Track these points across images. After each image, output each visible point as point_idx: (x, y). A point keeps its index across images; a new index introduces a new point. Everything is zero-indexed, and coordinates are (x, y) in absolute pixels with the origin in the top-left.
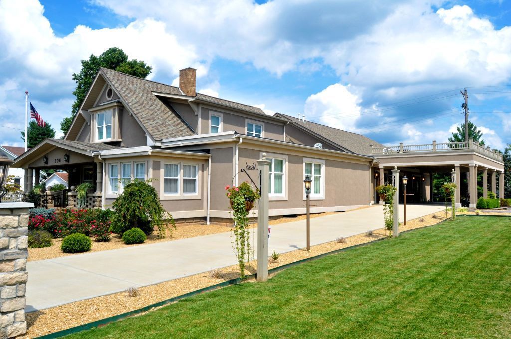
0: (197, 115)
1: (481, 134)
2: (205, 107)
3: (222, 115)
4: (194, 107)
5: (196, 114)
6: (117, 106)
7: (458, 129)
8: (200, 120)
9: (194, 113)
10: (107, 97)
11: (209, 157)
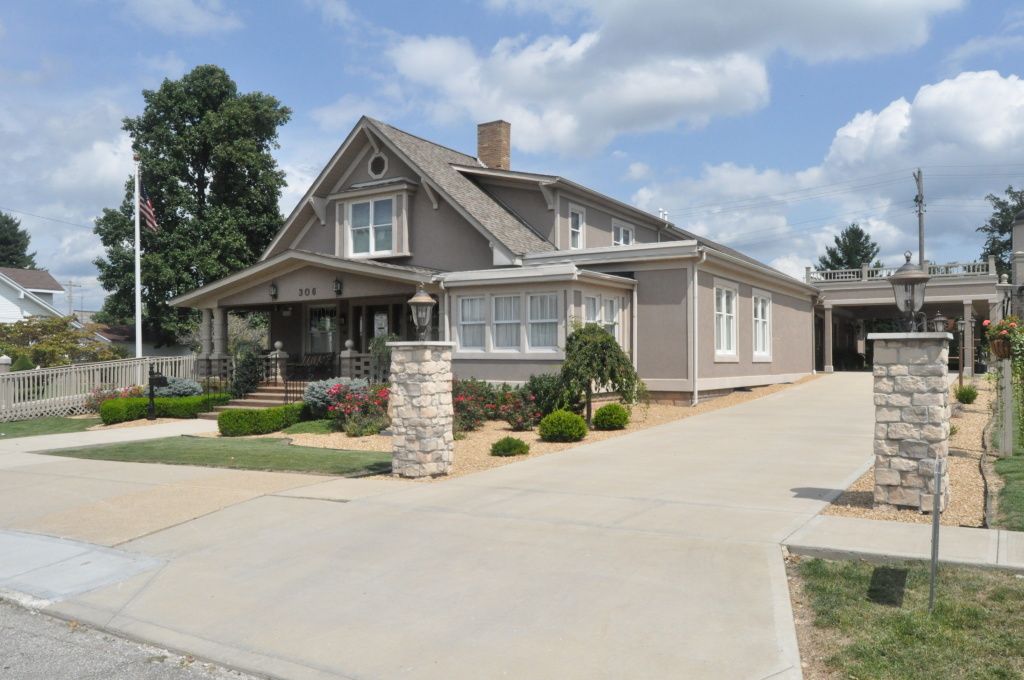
0: (552, 210)
1: (878, 251)
2: (564, 195)
3: (583, 209)
4: (547, 195)
5: (550, 207)
6: (407, 190)
7: (837, 241)
8: (558, 219)
9: (546, 206)
10: (370, 172)
11: (633, 285)
